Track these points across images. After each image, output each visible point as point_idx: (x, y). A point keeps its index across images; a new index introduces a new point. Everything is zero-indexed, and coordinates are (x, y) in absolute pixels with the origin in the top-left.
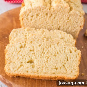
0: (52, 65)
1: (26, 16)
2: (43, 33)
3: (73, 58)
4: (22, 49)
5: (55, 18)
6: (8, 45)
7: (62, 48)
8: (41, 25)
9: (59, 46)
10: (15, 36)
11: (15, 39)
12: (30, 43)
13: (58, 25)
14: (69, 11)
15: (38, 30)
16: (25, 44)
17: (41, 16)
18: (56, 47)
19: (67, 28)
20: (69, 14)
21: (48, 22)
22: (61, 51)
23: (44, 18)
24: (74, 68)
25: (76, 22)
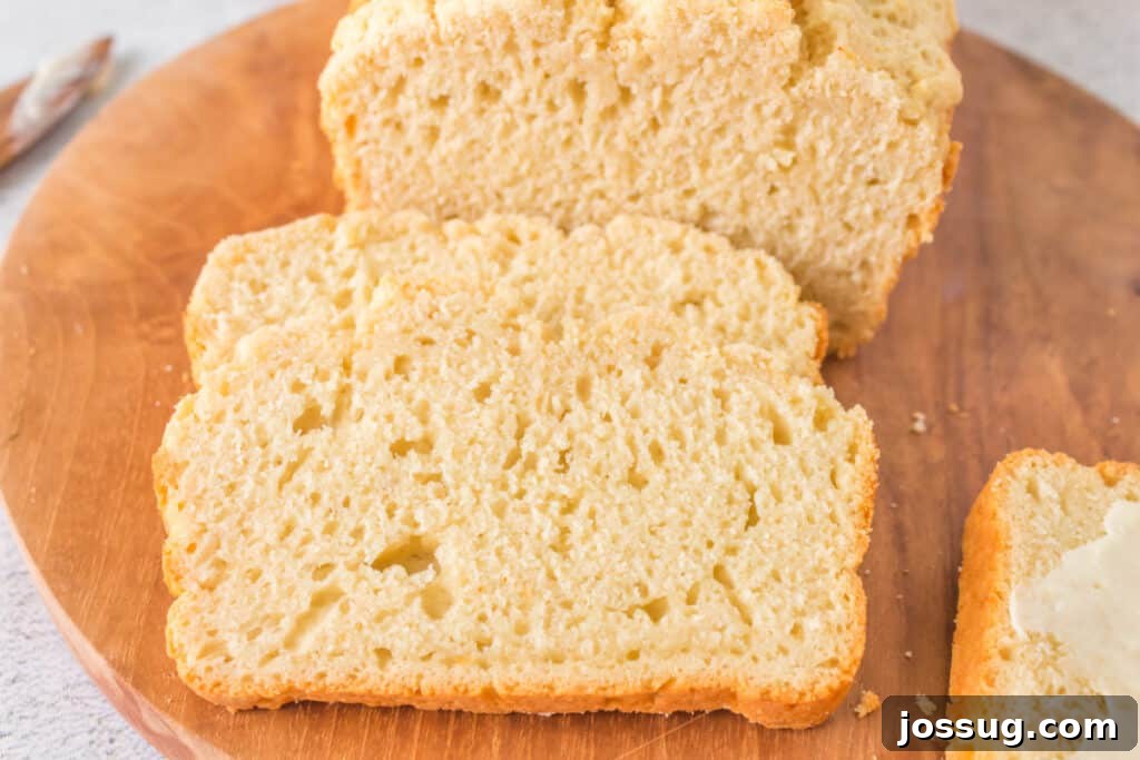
0: (606, 580)
1: (383, 94)
2: (510, 255)
3: (799, 496)
4: (319, 439)
5: (655, 125)
6: (179, 407)
7: (697, 402)
8: (529, 184)
9: (670, 386)
10: (238, 310)
11: (244, 348)
12: (388, 377)
13: (689, 193)
14: (796, 69)
15: (461, 234)
16: (344, 391)
17: (526, 99)
18: (634, 398)
19: (772, 222)
20: (795, 91)
21: (590, 166)
22: (689, 433)
23: (555, 126)
24: (812, 596)
25: (869, 173)
